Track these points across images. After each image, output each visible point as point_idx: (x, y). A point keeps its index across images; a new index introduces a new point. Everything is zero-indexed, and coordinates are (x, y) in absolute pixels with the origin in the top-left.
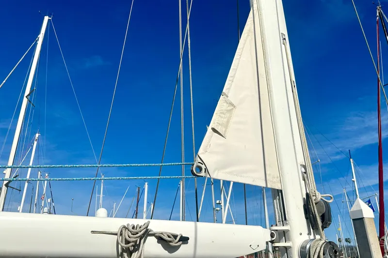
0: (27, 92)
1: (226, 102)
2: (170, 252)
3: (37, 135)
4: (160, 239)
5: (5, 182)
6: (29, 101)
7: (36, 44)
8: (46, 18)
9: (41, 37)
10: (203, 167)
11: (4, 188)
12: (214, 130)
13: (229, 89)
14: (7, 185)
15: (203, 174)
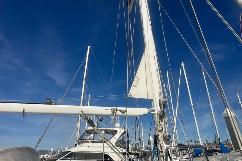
0: (85, 78)
1: (137, 78)
2: (123, 114)
3: (90, 95)
4: (120, 111)
5: (80, 115)
6: (86, 82)
7: (86, 58)
8: (89, 47)
9: (87, 55)
10: (131, 95)
11: (80, 117)
12: (133, 86)
13: (138, 74)
14: (81, 116)
15: (131, 97)
